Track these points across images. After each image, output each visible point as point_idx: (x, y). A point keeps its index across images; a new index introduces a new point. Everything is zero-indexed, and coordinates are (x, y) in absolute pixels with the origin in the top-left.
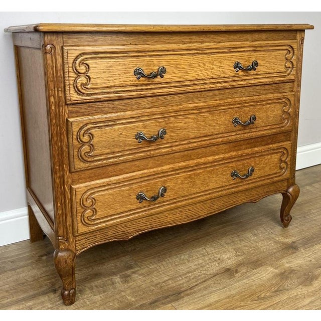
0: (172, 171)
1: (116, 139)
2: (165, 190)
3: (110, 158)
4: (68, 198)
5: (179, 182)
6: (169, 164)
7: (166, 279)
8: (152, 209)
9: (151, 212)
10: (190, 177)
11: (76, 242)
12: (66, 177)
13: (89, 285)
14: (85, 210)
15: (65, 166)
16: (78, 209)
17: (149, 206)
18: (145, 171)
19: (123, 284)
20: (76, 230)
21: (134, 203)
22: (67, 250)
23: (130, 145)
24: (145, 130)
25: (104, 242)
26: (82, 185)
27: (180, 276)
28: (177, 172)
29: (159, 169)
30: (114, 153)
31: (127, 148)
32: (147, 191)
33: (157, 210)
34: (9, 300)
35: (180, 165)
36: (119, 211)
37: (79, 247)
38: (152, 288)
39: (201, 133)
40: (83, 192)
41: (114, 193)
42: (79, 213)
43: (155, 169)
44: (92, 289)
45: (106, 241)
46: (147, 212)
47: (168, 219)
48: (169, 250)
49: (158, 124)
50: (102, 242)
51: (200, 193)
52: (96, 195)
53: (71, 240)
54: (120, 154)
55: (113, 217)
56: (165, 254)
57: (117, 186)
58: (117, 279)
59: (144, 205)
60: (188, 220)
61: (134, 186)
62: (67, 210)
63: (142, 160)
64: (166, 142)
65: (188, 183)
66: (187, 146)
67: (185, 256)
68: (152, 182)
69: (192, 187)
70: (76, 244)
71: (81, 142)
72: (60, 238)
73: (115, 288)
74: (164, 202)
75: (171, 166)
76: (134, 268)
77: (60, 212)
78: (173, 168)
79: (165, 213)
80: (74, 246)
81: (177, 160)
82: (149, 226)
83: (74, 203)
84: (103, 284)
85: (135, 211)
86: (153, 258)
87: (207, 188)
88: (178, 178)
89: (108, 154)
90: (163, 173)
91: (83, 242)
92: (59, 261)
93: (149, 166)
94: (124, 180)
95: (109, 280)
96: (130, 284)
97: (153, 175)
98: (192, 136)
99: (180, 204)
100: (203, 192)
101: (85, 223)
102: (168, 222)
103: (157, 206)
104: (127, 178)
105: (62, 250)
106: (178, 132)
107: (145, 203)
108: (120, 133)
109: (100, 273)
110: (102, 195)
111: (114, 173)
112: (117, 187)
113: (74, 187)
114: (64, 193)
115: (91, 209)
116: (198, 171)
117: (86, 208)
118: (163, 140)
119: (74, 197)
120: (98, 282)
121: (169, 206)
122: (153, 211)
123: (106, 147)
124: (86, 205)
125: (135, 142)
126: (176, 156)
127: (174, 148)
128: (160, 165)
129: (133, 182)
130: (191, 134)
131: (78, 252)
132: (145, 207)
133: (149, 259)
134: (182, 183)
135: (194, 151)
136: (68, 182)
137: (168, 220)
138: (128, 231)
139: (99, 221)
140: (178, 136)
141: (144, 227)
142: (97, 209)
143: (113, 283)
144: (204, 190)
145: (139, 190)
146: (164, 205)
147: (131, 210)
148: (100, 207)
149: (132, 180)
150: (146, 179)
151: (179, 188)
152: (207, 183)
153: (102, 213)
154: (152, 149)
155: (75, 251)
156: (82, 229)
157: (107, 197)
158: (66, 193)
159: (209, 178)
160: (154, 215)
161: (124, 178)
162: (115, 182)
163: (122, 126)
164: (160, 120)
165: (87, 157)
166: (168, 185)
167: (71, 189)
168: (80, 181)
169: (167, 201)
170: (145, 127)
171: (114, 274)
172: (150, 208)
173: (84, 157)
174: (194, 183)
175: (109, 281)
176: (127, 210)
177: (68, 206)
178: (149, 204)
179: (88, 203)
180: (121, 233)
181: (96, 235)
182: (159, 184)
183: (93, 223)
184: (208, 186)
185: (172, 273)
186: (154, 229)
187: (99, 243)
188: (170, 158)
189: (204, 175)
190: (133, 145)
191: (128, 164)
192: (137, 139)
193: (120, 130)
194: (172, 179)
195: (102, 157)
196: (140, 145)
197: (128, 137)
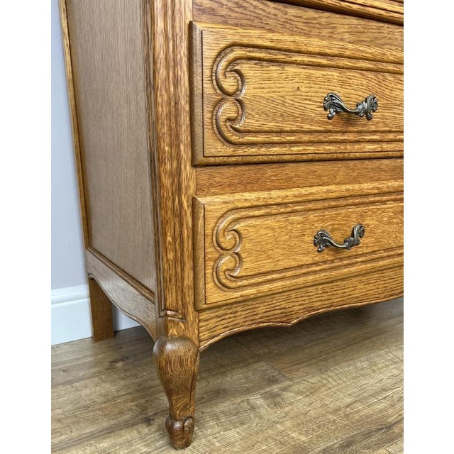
0: (375, 195)
1: (288, 100)
2: (361, 232)
3: (274, 144)
4: (187, 227)
5: (385, 219)
6: (371, 180)
7: (349, 400)
8: (335, 268)
9: (334, 273)
11: (201, 324)
12: (184, 176)
13: (209, 410)
14: (221, 256)
15: (182, 148)
16: (208, 251)
17: (332, 261)
18: (333, 187)
19: (272, 409)
20: (201, 297)
21: (309, 253)
22: (183, 338)
23: (312, 121)
24: (343, 91)
26: (218, 199)
27: (373, 396)
28: (384, 198)
29: (357, 186)
30: (281, 132)
31: (307, 127)
32: (332, 231)
33: (346, 270)
34: (63, 437)
35: (389, 184)
36: (282, 265)
37: (204, 335)
38: (332, 417)
40: (218, 214)
41: (277, 226)
42: (210, 259)
43: (349, 187)
44: (216, 417)
45: (253, 326)
46: (328, 274)
47: (357, 291)
48: (329, 353)
49: (365, 82)
50: (246, 328)
52: (242, 224)
53: (191, 317)
54: (292, 138)
55: (269, 277)
56: (325, 360)
57: (282, 210)
58: (257, 400)
59: (327, 257)
61: (312, 216)
62: (186, 253)
63: (327, 163)
64: (373, 128)
67: (362, 363)
68: (344, 211)
70: (199, 327)
71: (218, 92)
72: (169, 312)
73: (261, 417)
74: (357, 256)
75: (376, 184)
76: (281, 382)
77: (171, 256)
78: (378, 188)
79: (354, 279)
80: (196, 332)
81: (383, 175)
82: (326, 302)
83: (200, 237)
84: (235, 409)
85: (310, 269)
86: (308, 366)
89: (271, 132)
90: (360, 196)
91: (212, 323)
92: (168, 362)
93: (338, 180)
94: (295, 199)
95: (243, 401)
96: (286, 409)
97: (345, 197)
99: (381, 263)
101: (219, 285)
103: (345, 262)
104: (300, 196)
105: (174, 339)
106: (396, 111)
107: (328, 254)
108: (296, 85)
109: (224, 390)
110: (253, 226)
111: (276, 184)
112: (281, 213)
113: (201, 199)
114: (180, 214)
115: (231, 255)
117: (221, 251)
118: (370, 123)
119: (201, 222)
120: (225, 405)
121: (364, 266)
122: (339, 271)
123: (267, 116)
124: (223, 245)
125: (321, 115)
126: (383, 167)
128: (355, 180)
129: (310, 206)
131: (202, 343)
132: (325, 262)
133: (302, 367)
134: (389, 223)
136: (188, 187)
137: (357, 293)
138: (291, 309)
139: (245, 282)
141: (318, 304)
142: (243, 255)
143: (253, 408)
145: (319, 226)
146: (357, 263)
148: (250, 252)
149: (309, 201)
150: (333, 203)
151: (383, 232)
153: (253, 265)
155: (197, 343)
156: (215, 295)
157: (263, 232)
158: (183, 213)
160: (337, 281)
161: (295, 196)
162: (279, 201)
163: (302, 70)
164: (370, 75)
165: (229, 131)
166: (367, 222)
167: (194, 204)
168: (213, 190)
169: (361, 255)
170: (342, 84)
171: (248, 391)
172: (333, 265)
173: (224, 129)
175: (245, 404)
176: (295, 264)
177: (188, 244)
178: (332, 258)
179: (227, 241)
180: (279, 311)
181: (237, 312)
182: (354, 218)
183: (234, 285)
185: (354, 390)
187: (241, 329)
188: (373, 169)
190: (317, 122)
191: (303, 167)
192: (326, 110)
193: (297, 80)
194: (374, 212)
195: (260, 138)
196: (331, 124)
197: (310, 100)
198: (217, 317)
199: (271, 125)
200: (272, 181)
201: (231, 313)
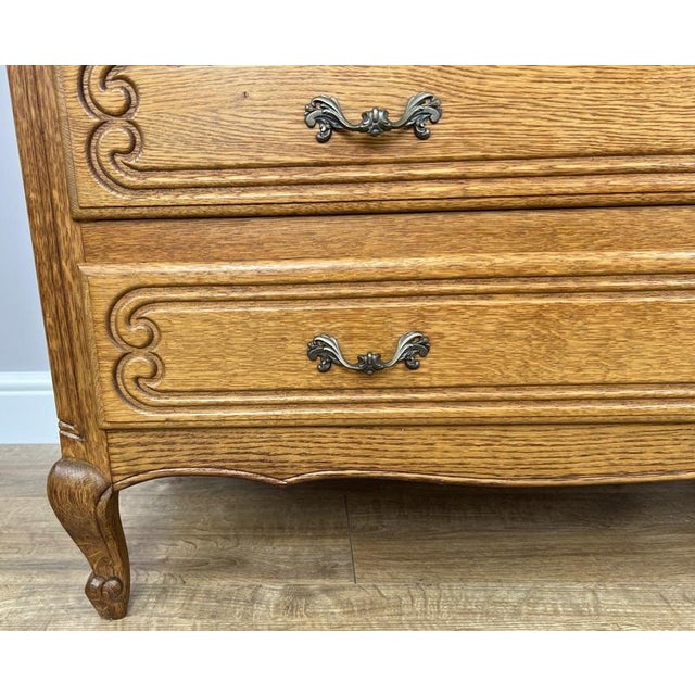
0: (458, 279)
1: (226, 115)
2: (421, 347)
3: (205, 188)
5: (489, 327)
6: (453, 249)
8: (366, 404)
9: (362, 413)
10: (538, 315)
11: (112, 450)
12: (62, 233)
14: (127, 354)
15: (56, 194)
16: (100, 344)
17: (357, 391)
18: (347, 263)
20: (99, 410)
21: (299, 370)
22: (85, 464)
23: (282, 148)
24: (347, 90)
25: (201, 471)
26: (113, 270)
28: (483, 288)
29: (407, 262)
30: (219, 168)
31: (270, 158)
32: (348, 338)
33: (390, 411)
35: (498, 260)
37: (118, 467)
39: (611, 138)
40: (114, 293)
41: (226, 320)
42: (105, 357)
46: (347, 412)
47: (437, 454)
49: (404, 70)
51: (580, 386)
52: (161, 311)
53: (94, 437)
54: (242, 178)
55: (221, 399)
57: (235, 295)
59: (337, 382)
60: (517, 477)
61: (299, 309)
62: (76, 344)
63: (337, 220)
64: (438, 154)
65: (527, 339)
66: (536, 186)
68: (374, 306)
69: (547, 358)
70: (109, 455)
71: (97, 111)
72: (61, 423)
74: (417, 389)
75: (458, 259)
78: (464, 268)
79: (426, 431)
80: (106, 460)
81: (489, 241)
82: (360, 460)
85: (306, 398)
87: (612, 376)
88: (483, 311)
89: (199, 169)
90: (417, 279)
91: (131, 452)
93: (367, 248)
94: (260, 280)
97: (377, 281)
98: (569, 146)
99: (486, 410)
100: (594, 385)
101: (128, 397)
102: (438, 465)
103: (387, 398)
104: (272, 274)
105: (70, 463)
106: (498, 118)
107: (342, 377)
108: (241, 90)
110: (179, 315)
111: (230, 252)
112: (235, 300)
113: (84, 268)
114: (63, 286)
115: (146, 356)
116: (581, 301)
117: (128, 347)
118: (426, 144)
121: (440, 409)
122: (373, 411)
123: (186, 143)
124: (128, 339)
125: (302, 136)
126: (484, 226)
127: (475, 187)
128: (409, 251)
129: (295, 292)
130: (560, 133)
131: (116, 478)
132: (341, 390)
134: (501, 335)
135: (575, 215)
136: (70, 251)
137: (437, 456)
140: (497, 132)
141: (340, 459)
142: (166, 359)
144: (598, 379)
145: (316, 327)
146: (417, 401)
147: (288, 390)
148: (177, 355)
149: (293, 284)
151: (486, 351)
152: (620, 356)
153: (182, 377)
154: (377, 180)
155: (108, 476)
156: (119, 411)
157: (198, 326)
158: (67, 287)
159: (629, 334)
160: (381, 426)
161: (260, 274)
162: (228, 280)
165: (120, 169)
166: (440, 330)
167: (77, 275)
168: (112, 256)
169: (432, 388)
170: (345, 78)
172: (360, 397)
173: (110, 167)
174: (555, 346)
176: (273, 385)
178: (354, 385)
179: (133, 333)
181: (174, 443)
182: (402, 319)
183: (153, 401)
184: (621, 366)
186: (378, 474)
188: (457, 231)
189: (605, 320)
190: (293, 149)
192: (310, 125)
193: (240, 80)
194: (455, 312)
195: (177, 179)
196: (326, 151)
197: (273, 112)
198: (138, 444)
199: (196, 158)
200: (220, 246)
201: (163, 444)
